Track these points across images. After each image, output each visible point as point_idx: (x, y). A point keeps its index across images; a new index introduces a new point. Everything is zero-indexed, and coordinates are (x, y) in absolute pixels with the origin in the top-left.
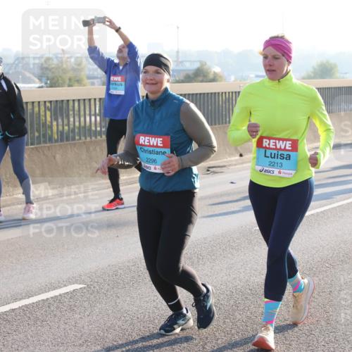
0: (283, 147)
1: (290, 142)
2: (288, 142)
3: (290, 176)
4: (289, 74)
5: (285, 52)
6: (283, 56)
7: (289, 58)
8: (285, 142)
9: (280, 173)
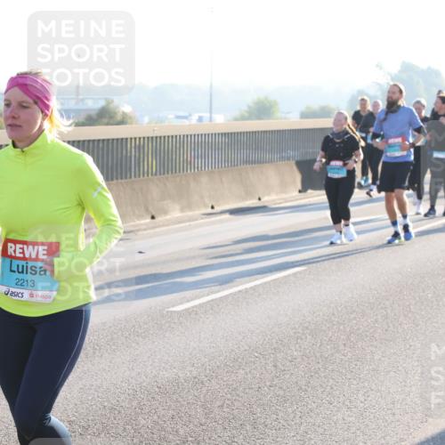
0: (34, 256)
1: (46, 248)
2: (41, 248)
3: (48, 301)
4: (43, 134)
5: (38, 98)
6: (36, 103)
7: (44, 108)
8: (36, 247)
9: (32, 295)
